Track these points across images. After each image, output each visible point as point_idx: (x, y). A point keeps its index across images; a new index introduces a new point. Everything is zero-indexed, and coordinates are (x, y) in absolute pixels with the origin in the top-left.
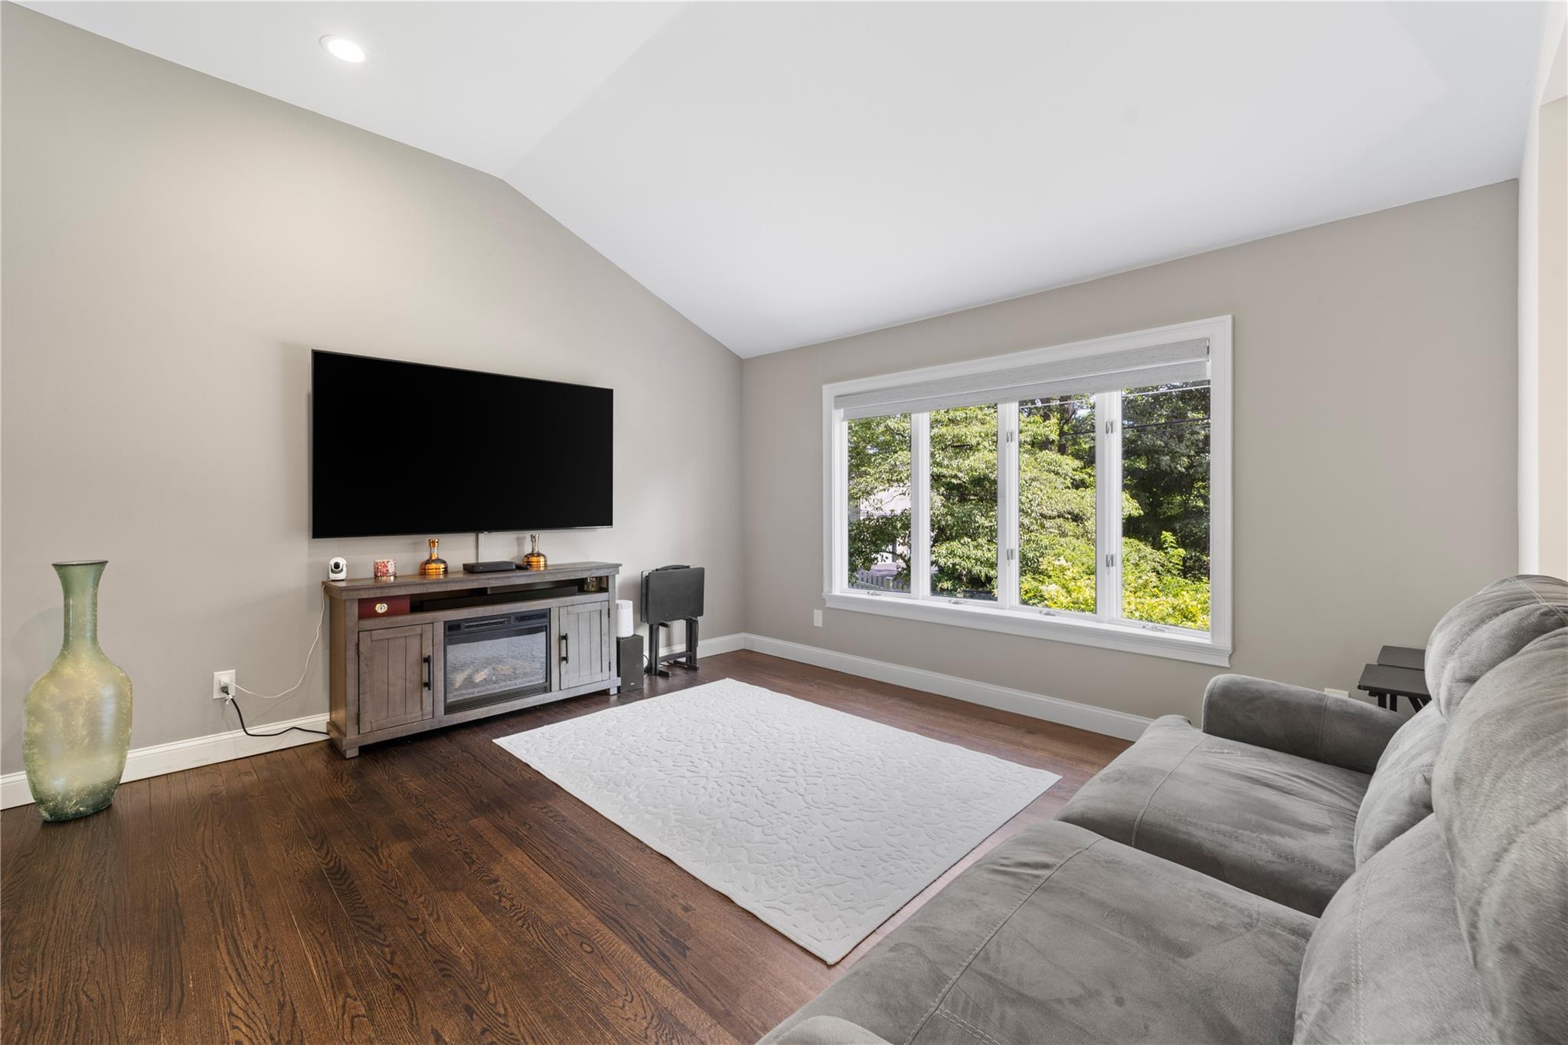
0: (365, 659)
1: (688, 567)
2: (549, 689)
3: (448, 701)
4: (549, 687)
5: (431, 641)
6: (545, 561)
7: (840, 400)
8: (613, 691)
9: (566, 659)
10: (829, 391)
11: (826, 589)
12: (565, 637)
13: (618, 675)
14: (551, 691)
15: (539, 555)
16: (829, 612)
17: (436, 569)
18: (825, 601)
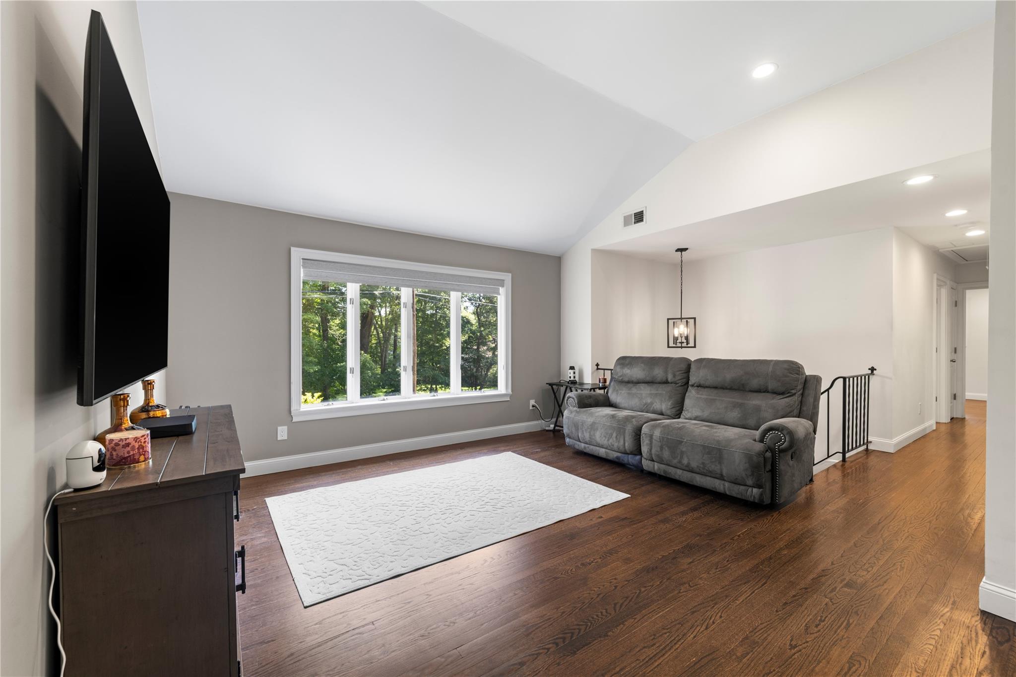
7: (306, 262)
10: (296, 254)
11: (293, 408)
16: (292, 426)
18: (292, 418)
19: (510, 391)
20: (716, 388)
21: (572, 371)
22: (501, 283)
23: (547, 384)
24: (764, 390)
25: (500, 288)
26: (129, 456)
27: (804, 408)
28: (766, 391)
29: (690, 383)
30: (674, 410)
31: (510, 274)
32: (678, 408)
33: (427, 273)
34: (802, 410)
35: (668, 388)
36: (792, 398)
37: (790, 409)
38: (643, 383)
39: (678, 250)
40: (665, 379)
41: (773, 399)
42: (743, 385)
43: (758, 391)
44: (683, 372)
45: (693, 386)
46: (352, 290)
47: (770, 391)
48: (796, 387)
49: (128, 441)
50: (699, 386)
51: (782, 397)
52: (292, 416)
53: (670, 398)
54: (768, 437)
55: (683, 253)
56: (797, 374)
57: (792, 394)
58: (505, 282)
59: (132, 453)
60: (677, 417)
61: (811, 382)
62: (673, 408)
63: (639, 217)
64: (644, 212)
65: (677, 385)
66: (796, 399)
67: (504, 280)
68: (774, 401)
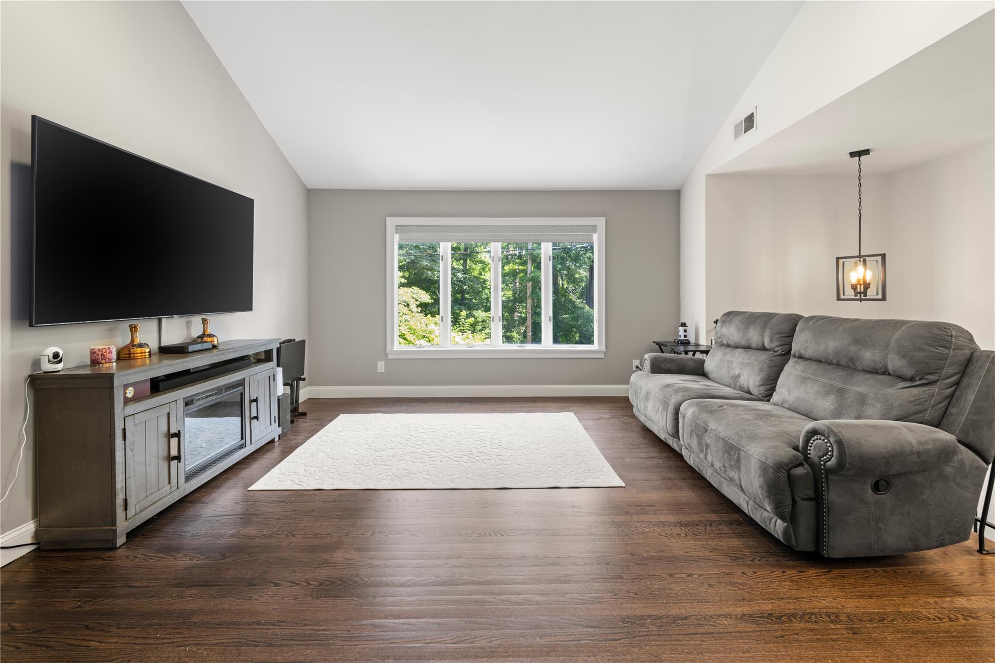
0: (130, 443)
1: (294, 340)
2: (244, 445)
3: (186, 469)
4: (244, 444)
5: (175, 418)
6: (218, 341)
7: (399, 228)
8: (277, 439)
9: (256, 418)
10: (391, 222)
11: (388, 347)
12: (256, 400)
13: (279, 426)
14: (246, 447)
15: (210, 336)
16: (388, 362)
17: (142, 353)
18: (388, 355)
19: (604, 348)
20: (819, 361)
21: (681, 329)
22: (594, 229)
23: (654, 342)
24: (883, 370)
25: (594, 234)
26: (95, 359)
27: (953, 410)
28: (886, 372)
29: (792, 352)
30: (763, 389)
31: (604, 218)
32: (768, 387)
33: (505, 227)
34: (948, 412)
35: (763, 357)
36: (926, 388)
37: (917, 407)
38: (741, 348)
39: (853, 154)
40: (761, 344)
41: (891, 386)
42: (852, 360)
43: (874, 371)
44: (784, 335)
45: (795, 356)
46: (445, 249)
47: (891, 372)
48: (939, 369)
49: (95, 350)
50: (801, 357)
51: (908, 384)
52: (387, 354)
53: (761, 370)
54: (812, 443)
55: (862, 158)
56: (946, 347)
57: (926, 382)
58: (597, 227)
59: (97, 358)
60: (766, 399)
61: (979, 364)
62: (761, 385)
63: (749, 122)
64: (755, 114)
65: (776, 354)
66: (938, 391)
67: (596, 226)
68: (890, 391)
